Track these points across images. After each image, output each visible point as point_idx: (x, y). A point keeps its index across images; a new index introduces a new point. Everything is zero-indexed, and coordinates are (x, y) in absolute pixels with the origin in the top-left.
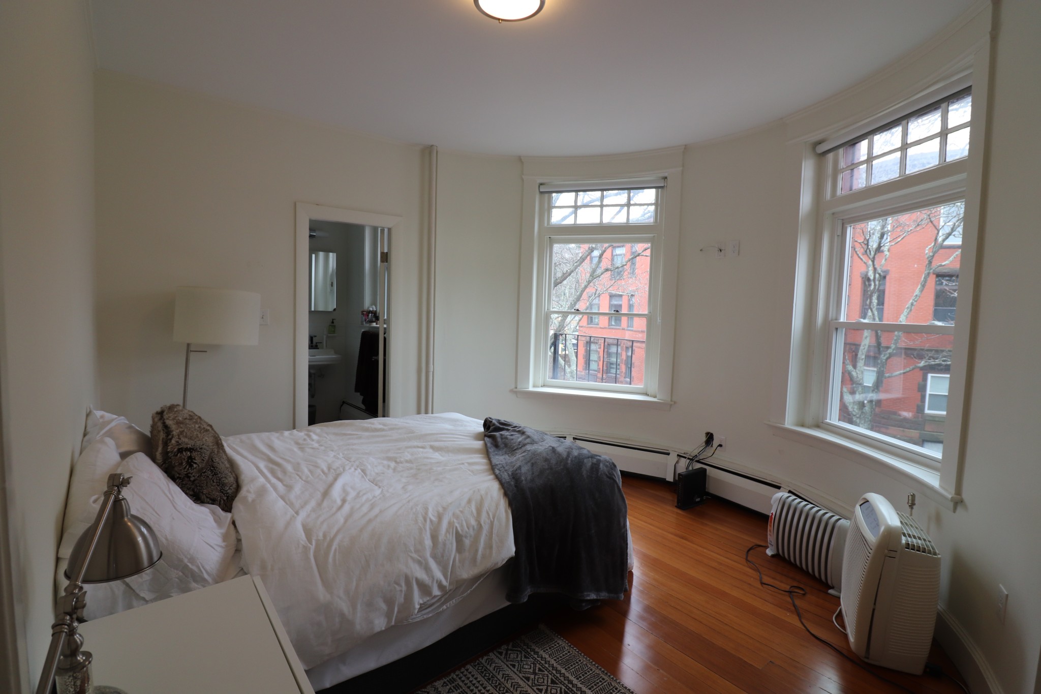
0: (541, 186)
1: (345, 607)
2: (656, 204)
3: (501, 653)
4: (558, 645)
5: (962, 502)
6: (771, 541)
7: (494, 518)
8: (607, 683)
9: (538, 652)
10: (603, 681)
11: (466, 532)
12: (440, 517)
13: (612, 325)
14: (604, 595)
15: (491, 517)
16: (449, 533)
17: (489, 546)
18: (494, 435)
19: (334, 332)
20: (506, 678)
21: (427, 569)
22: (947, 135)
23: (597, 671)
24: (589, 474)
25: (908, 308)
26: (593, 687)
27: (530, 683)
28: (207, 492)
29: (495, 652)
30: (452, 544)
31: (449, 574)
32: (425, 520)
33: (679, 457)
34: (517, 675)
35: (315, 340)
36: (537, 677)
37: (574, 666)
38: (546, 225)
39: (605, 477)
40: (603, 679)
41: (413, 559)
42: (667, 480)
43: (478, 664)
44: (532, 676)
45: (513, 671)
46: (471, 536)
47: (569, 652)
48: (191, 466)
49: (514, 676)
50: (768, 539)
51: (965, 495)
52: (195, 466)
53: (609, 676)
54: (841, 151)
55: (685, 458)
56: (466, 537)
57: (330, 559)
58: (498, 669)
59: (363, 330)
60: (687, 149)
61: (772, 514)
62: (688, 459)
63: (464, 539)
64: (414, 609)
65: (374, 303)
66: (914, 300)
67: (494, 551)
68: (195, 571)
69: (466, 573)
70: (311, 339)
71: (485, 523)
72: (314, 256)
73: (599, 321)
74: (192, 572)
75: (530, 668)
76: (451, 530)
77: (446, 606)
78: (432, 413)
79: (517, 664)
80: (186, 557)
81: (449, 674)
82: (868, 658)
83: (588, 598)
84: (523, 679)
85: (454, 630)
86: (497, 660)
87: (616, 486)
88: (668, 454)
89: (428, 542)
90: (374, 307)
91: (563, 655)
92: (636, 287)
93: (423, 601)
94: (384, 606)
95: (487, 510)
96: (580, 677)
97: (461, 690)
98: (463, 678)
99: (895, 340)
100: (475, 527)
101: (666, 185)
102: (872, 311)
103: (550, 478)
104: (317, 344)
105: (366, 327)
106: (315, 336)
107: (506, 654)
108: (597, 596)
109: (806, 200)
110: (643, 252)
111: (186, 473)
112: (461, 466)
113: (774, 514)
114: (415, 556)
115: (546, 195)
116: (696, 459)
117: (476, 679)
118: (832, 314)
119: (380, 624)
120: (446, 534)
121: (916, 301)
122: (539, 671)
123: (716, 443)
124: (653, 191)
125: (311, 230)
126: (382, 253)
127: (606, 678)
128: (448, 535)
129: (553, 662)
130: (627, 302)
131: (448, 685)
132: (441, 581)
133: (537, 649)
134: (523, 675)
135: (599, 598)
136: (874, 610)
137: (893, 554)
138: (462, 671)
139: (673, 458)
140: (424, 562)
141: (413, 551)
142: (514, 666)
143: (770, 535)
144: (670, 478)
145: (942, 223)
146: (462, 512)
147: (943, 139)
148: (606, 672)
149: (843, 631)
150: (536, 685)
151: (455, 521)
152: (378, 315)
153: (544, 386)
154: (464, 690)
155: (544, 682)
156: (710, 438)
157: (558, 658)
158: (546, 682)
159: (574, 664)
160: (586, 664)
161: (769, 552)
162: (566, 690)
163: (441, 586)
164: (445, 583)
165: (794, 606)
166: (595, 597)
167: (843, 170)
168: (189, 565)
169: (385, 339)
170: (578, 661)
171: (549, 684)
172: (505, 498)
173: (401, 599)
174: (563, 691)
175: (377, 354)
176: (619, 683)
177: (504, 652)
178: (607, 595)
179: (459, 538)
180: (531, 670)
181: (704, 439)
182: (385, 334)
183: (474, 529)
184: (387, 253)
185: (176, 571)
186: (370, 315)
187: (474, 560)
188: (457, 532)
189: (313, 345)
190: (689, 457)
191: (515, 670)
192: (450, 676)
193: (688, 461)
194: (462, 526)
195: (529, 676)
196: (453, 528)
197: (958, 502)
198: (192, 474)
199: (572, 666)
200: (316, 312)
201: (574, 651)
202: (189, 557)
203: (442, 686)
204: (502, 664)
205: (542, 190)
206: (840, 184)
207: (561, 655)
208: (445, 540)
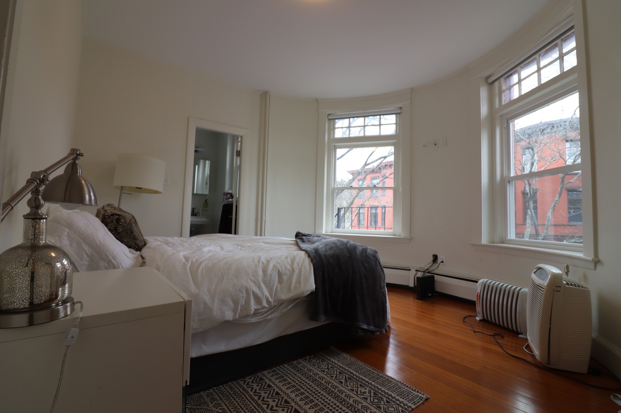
0: (329, 116)
1: (207, 299)
2: (396, 124)
3: (306, 360)
4: (343, 357)
5: (599, 261)
6: (479, 311)
7: (302, 266)
8: (376, 374)
9: (330, 360)
10: (373, 373)
11: (285, 272)
12: (268, 262)
13: (372, 225)
14: (372, 328)
15: (300, 266)
16: (274, 270)
17: (299, 282)
18: (302, 238)
19: (207, 207)
20: (310, 371)
21: (260, 287)
22: (563, 57)
23: (369, 369)
24: (360, 253)
25: (552, 208)
26: (367, 376)
27: (325, 373)
28: (127, 241)
29: (302, 359)
30: (275, 277)
31: (273, 295)
32: (259, 261)
33: (416, 271)
34: (317, 370)
35: (195, 211)
36: (329, 371)
37: (354, 366)
38: (332, 137)
39: (371, 256)
40: (374, 372)
41: (251, 280)
42: (410, 286)
43: (291, 364)
44: (327, 370)
45: (314, 368)
46: (287, 275)
47: (350, 360)
48: (118, 223)
49: (315, 370)
50: (477, 310)
51: (601, 257)
52: (120, 223)
53: (378, 371)
54: (502, 80)
55: (420, 271)
56: (284, 275)
57: (200, 271)
58: (304, 367)
59: (224, 203)
60: (412, 90)
61: (478, 293)
62: (422, 272)
63: (283, 276)
64: (251, 310)
65: (231, 188)
66: (555, 203)
67: (302, 285)
68: (115, 265)
69: (284, 296)
70: (193, 210)
71: (296, 268)
72: (197, 166)
73: (364, 223)
74: (113, 264)
75: (325, 367)
76: (275, 269)
77: (271, 316)
78: (264, 236)
79: (316, 365)
80: (111, 255)
81: (273, 368)
82: (549, 364)
83: (362, 327)
84: (321, 371)
85: (277, 337)
86: (303, 363)
87: (378, 262)
88: (410, 270)
89: (260, 273)
90: (231, 191)
91: (347, 361)
92: (386, 200)
93: (257, 307)
94: (232, 304)
95: (297, 262)
96: (358, 371)
97: (280, 375)
98: (281, 370)
99: (546, 228)
100: (290, 270)
101: (401, 112)
102: (530, 210)
103: (337, 251)
104: (197, 213)
105: (226, 202)
106: (196, 208)
107: (309, 360)
108: (367, 327)
109: (484, 110)
110: (389, 175)
111: (115, 227)
112: (282, 248)
113: (479, 292)
114: (252, 278)
115: (332, 121)
116: (428, 271)
117: (290, 370)
118: (505, 173)
119: (229, 315)
120: (272, 271)
121: (557, 204)
122: (331, 368)
123: (439, 260)
124: (394, 116)
125: (196, 147)
126: (237, 151)
127: (375, 372)
128: (273, 271)
129: (340, 364)
130: (381, 211)
131: (271, 373)
132: (268, 298)
133: (329, 358)
134: (321, 369)
135: (369, 329)
136: (550, 328)
137: (558, 289)
138: (280, 367)
139: (413, 272)
140: (257, 283)
141: (251, 275)
142: (315, 365)
143: (478, 307)
144: (411, 285)
145: (567, 157)
146: (282, 261)
147: (561, 59)
148: (375, 369)
149: (531, 353)
150: (329, 374)
151: (278, 265)
152: (233, 195)
153: (332, 232)
154: (282, 375)
155: (334, 373)
156: (435, 258)
157: (343, 363)
158: (335, 373)
159: (354, 365)
160: (362, 366)
161: (478, 318)
162: (349, 377)
163: (268, 302)
164: (270, 299)
165: (497, 342)
166: (367, 328)
167: (504, 91)
168: (113, 261)
169: (236, 206)
170: (356, 364)
171: (337, 374)
172: (309, 258)
173: (242, 302)
174: (347, 377)
175: (232, 214)
176: (384, 374)
177: (308, 359)
178: (374, 328)
179: (280, 274)
180: (326, 367)
181: (432, 259)
182: (236, 203)
183: (289, 271)
184: (240, 151)
185: (103, 262)
186: (228, 195)
187: (289, 289)
188: (279, 271)
189: (194, 213)
190: (423, 271)
191: (315, 367)
192: (273, 369)
193: (422, 273)
194: (282, 268)
195: (325, 370)
196: (276, 268)
197: (597, 262)
198: (118, 228)
199: (352, 366)
200: (197, 194)
201: (354, 359)
202: (113, 256)
203: (268, 373)
204: (307, 364)
205: (330, 118)
206: (503, 98)
207: (346, 361)
208: (271, 274)
